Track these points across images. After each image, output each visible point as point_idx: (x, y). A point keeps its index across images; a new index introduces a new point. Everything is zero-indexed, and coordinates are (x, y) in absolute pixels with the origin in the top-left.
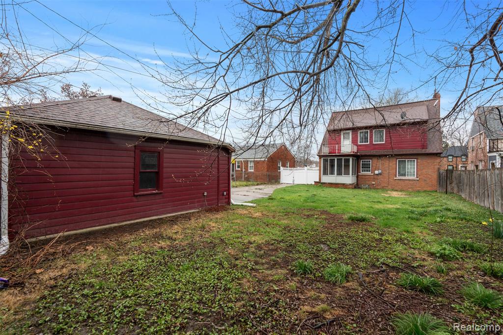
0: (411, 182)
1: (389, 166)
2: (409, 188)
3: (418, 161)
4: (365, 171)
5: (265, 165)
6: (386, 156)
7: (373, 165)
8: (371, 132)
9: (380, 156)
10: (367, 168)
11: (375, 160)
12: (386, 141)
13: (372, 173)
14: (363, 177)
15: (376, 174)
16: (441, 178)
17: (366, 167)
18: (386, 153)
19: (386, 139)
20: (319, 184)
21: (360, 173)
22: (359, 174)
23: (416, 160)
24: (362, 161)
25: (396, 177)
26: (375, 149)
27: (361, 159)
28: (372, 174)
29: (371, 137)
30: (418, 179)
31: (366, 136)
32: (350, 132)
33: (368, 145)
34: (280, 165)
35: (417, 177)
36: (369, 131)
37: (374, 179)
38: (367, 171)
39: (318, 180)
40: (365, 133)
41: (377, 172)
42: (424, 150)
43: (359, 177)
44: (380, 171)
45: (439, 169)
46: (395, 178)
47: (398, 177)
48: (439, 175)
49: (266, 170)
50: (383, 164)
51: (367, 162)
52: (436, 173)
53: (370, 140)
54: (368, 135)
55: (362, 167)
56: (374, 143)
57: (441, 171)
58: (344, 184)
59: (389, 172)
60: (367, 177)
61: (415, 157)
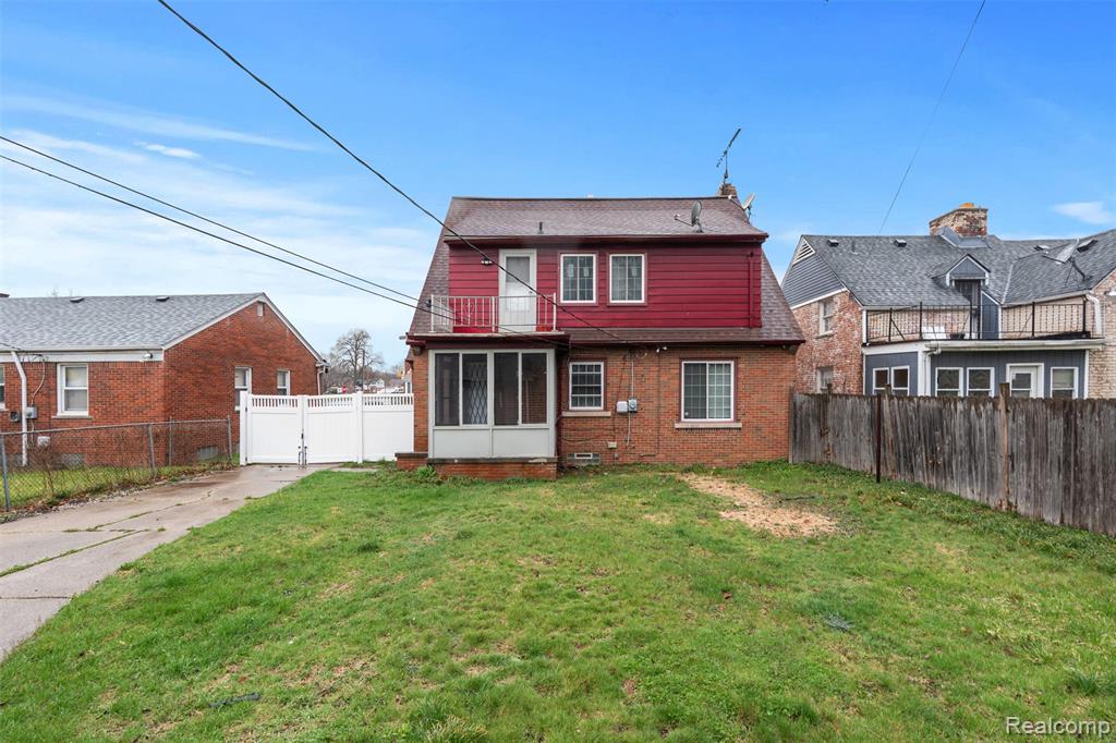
0: (722, 438)
1: (659, 383)
2: (716, 456)
3: (741, 366)
4: (582, 402)
5: (157, 384)
6: (651, 347)
7: (610, 380)
8: (603, 264)
9: (633, 349)
10: (590, 390)
11: (616, 362)
12: (648, 297)
13: (606, 409)
14: (579, 425)
15: (621, 414)
16: (798, 421)
17: (587, 388)
18: (650, 339)
19: (648, 289)
20: (417, 465)
21: (568, 410)
22: (565, 414)
23: (732, 363)
24: (575, 368)
25: (679, 421)
26: (613, 323)
27: (573, 359)
28: (609, 414)
29: (603, 280)
30: (740, 425)
31: (586, 274)
32: (533, 255)
33: (593, 307)
34: (244, 381)
35: (737, 420)
36: (594, 256)
37: (614, 432)
38: (590, 402)
39: (409, 448)
40: (582, 265)
41: (622, 406)
42: (754, 331)
43: (567, 425)
44: (633, 402)
45: (792, 391)
46: (677, 426)
47: (687, 423)
48: (794, 410)
49: (160, 407)
50: (641, 378)
51: (590, 368)
52: (785, 404)
53: (599, 288)
54: (591, 271)
55: (575, 390)
56: (612, 301)
57: (799, 398)
58: (523, 463)
59: (659, 407)
60: (590, 425)
61: (730, 354)
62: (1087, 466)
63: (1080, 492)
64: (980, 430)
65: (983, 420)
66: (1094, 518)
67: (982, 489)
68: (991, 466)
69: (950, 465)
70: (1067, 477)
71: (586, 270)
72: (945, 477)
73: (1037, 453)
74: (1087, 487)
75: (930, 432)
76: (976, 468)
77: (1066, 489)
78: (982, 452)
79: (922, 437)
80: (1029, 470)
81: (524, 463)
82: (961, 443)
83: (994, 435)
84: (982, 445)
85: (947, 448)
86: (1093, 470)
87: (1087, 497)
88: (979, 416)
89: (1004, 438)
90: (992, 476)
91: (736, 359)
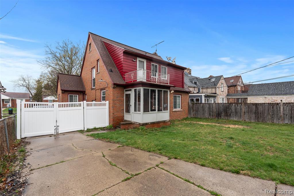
0: (180, 113)
1: (170, 100)
2: (179, 117)
3: (182, 97)
12: (168, 78)
16: (190, 109)
25: (173, 109)
30: (182, 110)
32: (145, 61)
36: (158, 65)
42: (183, 89)
45: (189, 102)
46: (173, 111)
57: (190, 104)
59: (170, 106)
61: (180, 94)
62: (259, 113)
63: (258, 117)
64: (238, 108)
65: (239, 107)
66: (261, 120)
67: (238, 118)
68: (240, 114)
69: (231, 115)
70: (256, 115)
71: (156, 68)
72: (229, 117)
73: (250, 112)
74: (259, 116)
75: (226, 109)
76: (237, 115)
77: (256, 117)
78: (238, 112)
79: (224, 110)
80: (248, 114)
81: (164, 122)
82: (234, 111)
83: (241, 109)
84: (238, 111)
85: (230, 112)
86: (261, 113)
87: (259, 117)
88: (238, 106)
89: (243, 110)
90: (240, 116)
91: (181, 95)
